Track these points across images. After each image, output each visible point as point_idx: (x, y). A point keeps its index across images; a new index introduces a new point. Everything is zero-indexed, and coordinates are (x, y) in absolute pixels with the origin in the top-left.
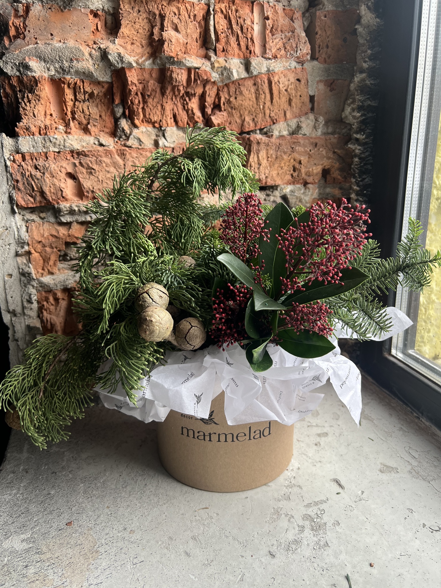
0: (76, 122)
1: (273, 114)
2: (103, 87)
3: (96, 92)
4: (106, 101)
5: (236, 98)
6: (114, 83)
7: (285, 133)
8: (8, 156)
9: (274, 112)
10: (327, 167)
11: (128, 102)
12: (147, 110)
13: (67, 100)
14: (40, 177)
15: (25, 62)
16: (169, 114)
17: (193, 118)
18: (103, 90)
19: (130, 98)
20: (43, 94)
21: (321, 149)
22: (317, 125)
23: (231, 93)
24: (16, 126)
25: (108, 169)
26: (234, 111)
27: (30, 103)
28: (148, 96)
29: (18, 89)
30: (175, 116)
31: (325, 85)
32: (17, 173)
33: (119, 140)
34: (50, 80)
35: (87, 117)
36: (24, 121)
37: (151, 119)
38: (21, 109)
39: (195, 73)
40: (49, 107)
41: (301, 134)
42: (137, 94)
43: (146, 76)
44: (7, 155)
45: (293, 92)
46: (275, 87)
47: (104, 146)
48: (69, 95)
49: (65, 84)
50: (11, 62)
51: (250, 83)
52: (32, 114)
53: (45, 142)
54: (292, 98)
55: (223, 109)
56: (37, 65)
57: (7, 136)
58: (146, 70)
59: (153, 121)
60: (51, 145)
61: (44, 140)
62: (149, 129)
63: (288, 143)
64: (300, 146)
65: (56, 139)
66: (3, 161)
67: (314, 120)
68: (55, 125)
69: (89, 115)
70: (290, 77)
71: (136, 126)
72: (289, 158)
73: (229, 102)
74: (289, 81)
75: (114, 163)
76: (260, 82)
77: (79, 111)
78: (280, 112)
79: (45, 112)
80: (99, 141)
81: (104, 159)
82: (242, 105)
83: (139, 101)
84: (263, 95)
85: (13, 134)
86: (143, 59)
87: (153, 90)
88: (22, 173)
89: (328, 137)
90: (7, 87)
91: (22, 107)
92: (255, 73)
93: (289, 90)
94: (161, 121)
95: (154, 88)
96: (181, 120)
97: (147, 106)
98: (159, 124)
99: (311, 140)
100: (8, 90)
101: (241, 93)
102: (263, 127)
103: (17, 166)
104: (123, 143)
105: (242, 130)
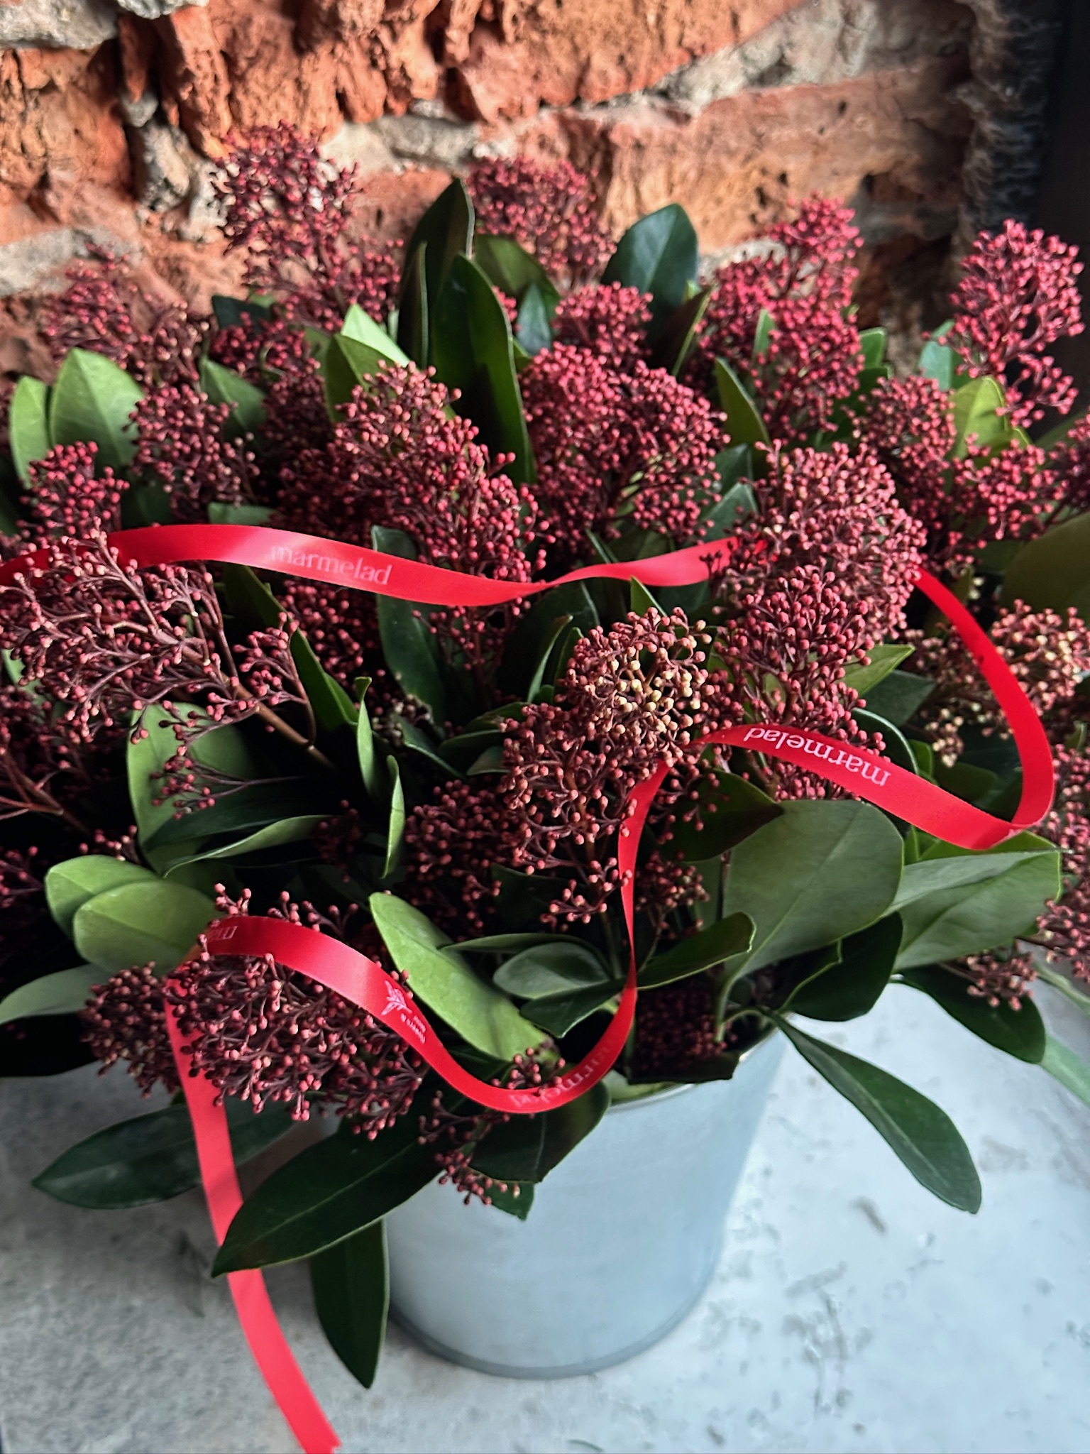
1: (691, 35)
3: (60, 78)
5: (559, 4)
6: (126, 42)
7: (733, 87)
9: (697, 25)
10: (877, 170)
12: (246, 103)
16: (322, 97)
17: (407, 87)
19: (189, 89)
21: (859, 119)
22: (849, 40)
26: (550, 40)
28: (248, 58)
30: (341, 98)
33: (155, 212)
35: (36, 164)
41: (790, 83)
55: (510, 37)
63: (743, 122)
64: (783, 124)
67: (839, 20)
69: (45, 154)
71: (208, 158)
72: (745, 169)
73: (533, 14)
78: (719, 19)
80: (89, 245)
82: (579, 21)
83: (216, 79)
87: (265, 42)
89: (886, 75)
95: (269, 37)
96: (365, 106)
97: (246, 92)
99: (826, 96)
104: (169, 226)
105: (579, 98)
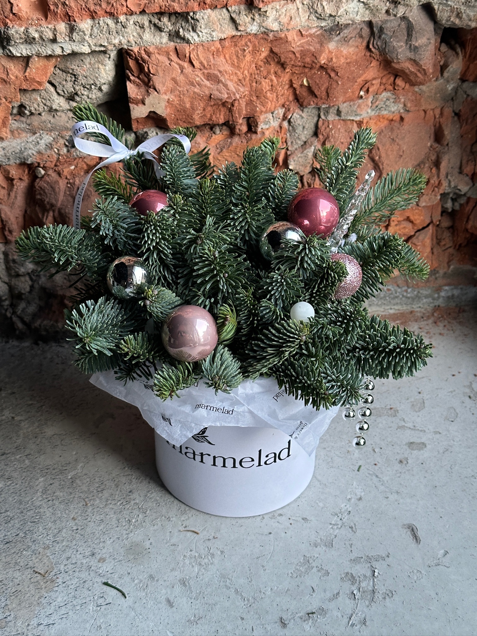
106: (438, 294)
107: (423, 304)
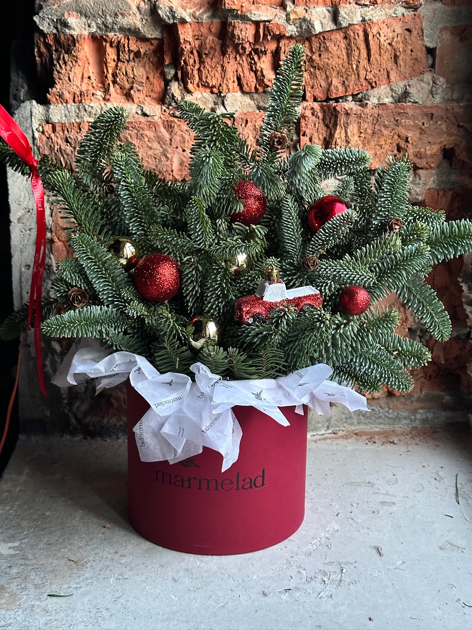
0: (118, 87)
1: (370, 76)
2: (152, 44)
3: (142, 51)
4: (155, 60)
5: (320, 55)
6: (165, 39)
7: (387, 100)
8: (37, 126)
9: (373, 72)
10: (447, 147)
11: (181, 63)
12: (204, 72)
13: (109, 60)
14: (70, 153)
15: (63, 18)
16: (231, 76)
17: (263, 81)
18: (152, 48)
19: (183, 58)
20: (81, 55)
21: (439, 123)
22: (434, 89)
23: (314, 49)
24: (48, 92)
25: (150, 145)
26: (318, 72)
27: (66, 65)
28: (206, 54)
29: (54, 48)
30: (239, 79)
31: (452, 33)
32: (45, 146)
33: (168, 108)
34: (90, 37)
35: (130, 80)
36: (58, 86)
37: (208, 83)
38: (56, 73)
39: (264, 27)
40: (88, 68)
41: (409, 102)
42: (192, 52)
43: (204, 30)
44: (35, 125)
45: (401, 46)
46: (374, 41)
47: (148, 116)
48: (111, 54)
49: (107, 42)
50: (48, 18)
51: (339, 36)
52: (67, 78)
53: (80, 110)
54: (398, 54)
56: (77, 21)
57: (38, 103)
58: (204, 25)
59: (211, 85)
60: (86, 114)
61: (79, 108)
62: (205, 94)
63: (391, 114)
64: (407, 118)
65: (92, 107)
66: (30, 132)
67: (431, 82)
68: (92, 91)
69: (134, 78)
70: (396, 28)
71: (189, 92)
72: (392, 134)
73: (311, 60)
74: (394, 31)
75: (158, 137)
76: (352, 34)
77: (121, 74)
78: (382, 72)
79: (83, 75)
80: (142, 111)
81: (147, 132)
82: (327, 64)
83: (195, 61)
84: (358, 51)
85: (44, 102)
86: (201, 11)
87: (211, 48)
88: (51, 146)
89: (451, 105)
90: (42, 46)
91: (56, 70)
92: (344, 25)
93: (393, 44)
94: (220, 85)
95: (213, 46)
96: (247, 84)
97: (204, 67)
98: (219, 89)
99: (425, 110)
100: (43, 49)
101: (327, 49)
102: (356, 93)
103: (45, 138)
104: (171, 112)
105: (328, 97)
106: (415, 416)
107: (403, 425)
